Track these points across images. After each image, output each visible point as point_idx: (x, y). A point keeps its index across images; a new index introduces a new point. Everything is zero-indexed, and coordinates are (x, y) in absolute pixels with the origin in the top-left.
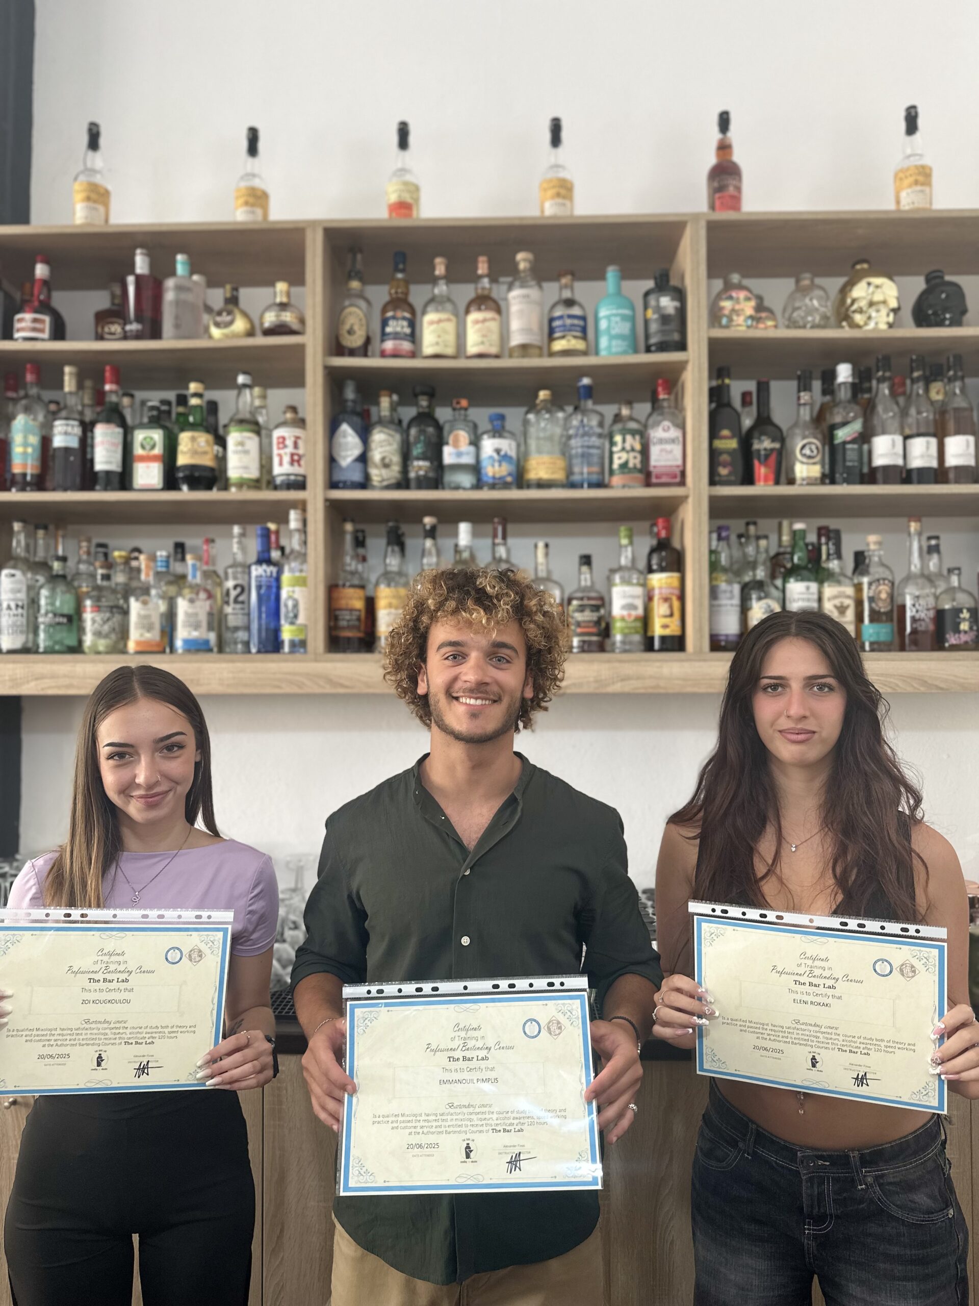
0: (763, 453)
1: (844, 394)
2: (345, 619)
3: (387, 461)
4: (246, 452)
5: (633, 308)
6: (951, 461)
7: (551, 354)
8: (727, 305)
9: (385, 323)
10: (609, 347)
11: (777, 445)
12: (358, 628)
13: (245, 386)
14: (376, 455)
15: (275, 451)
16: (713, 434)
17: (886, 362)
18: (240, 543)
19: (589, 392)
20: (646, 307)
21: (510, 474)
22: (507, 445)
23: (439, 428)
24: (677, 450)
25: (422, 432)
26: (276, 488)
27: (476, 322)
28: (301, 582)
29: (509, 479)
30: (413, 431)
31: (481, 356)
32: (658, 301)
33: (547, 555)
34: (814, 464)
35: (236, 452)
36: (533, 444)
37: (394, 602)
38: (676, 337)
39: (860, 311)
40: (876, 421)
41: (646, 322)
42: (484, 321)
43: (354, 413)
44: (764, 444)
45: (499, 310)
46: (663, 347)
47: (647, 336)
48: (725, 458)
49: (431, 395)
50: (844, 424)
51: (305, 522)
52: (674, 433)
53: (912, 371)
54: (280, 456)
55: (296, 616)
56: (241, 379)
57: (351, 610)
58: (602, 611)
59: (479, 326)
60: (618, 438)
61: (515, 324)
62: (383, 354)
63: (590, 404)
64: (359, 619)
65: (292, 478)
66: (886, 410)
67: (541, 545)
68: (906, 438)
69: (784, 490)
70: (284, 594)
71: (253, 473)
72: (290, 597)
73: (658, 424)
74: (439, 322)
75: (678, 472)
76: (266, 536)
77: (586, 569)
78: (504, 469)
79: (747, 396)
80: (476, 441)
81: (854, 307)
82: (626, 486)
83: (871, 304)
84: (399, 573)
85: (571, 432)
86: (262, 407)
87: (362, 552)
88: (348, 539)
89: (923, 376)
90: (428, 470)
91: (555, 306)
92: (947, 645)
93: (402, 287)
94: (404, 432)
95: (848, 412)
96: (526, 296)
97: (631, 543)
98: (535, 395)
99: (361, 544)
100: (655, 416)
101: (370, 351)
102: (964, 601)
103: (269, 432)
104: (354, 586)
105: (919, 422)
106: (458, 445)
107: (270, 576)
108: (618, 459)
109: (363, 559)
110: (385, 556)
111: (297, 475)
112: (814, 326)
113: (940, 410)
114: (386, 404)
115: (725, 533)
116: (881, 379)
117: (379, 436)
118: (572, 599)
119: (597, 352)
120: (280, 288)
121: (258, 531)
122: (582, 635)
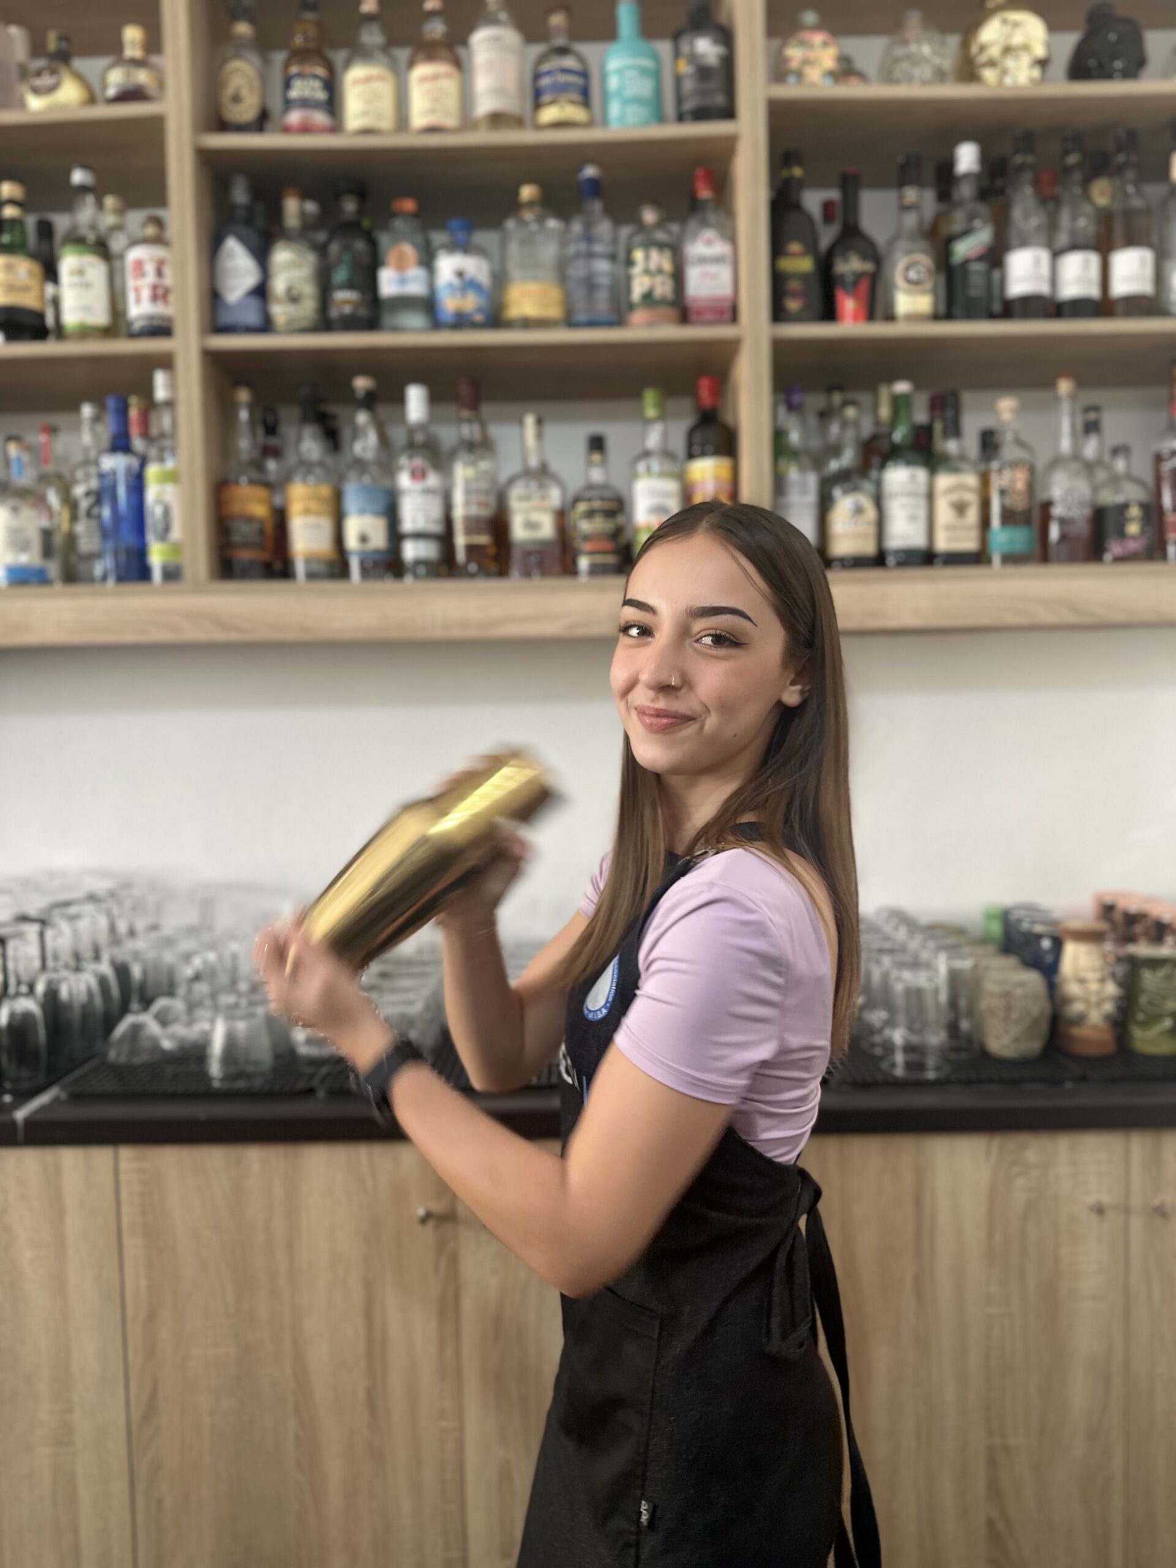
0: (850, 279)
1: (966, 191)
2: (242, 531)
3: (295, 292)
4: (87, 285)
5: (656, 58)
6: (1121, 287)
7: (538, 127)
8: (795, 53)
9: (287, 85)
10: (622, 117)
11: (868, 267)
12: (261, 546)
13: (83, 189)
14: (279, 284)
15: (131, 283)
16: (777, 249)
17: (1027, 140)
18: (92, 429)
19: (595, 188)
20: (677, 54)
21: (480, 310)
22: (475, 266)
23: (373, 245)
24: (725, 273)
25: (347, 248)
26: (133, 335)
27: (423, 80)
28: (172, 477)
29: (479, 318)
30: (334, 248)
31: (432, 130)
32: (692, 45)
33: (539, 436)
34: (923, 292)
35: (73, 286)
36: (515, 272)
37: (314, 506)
38: (720, 100)
39: (992, 63)
40: (1013, 238)
41: (678, 80)
42: (435, 77)
43: (249, 222)
44: (851, 265)
45: (459, 64)
46: (701, 114)
47: (679, 100)
48: (794, 285)
49: (362, 194)
50: (966, 233)
51: (173, 386)
52: (720, 248)
53: (1066, 153)
54: (137, 290)
55: (167, 528)
56: (78, 177)
57: (250, 519)
58: (620, 520)
59: (427, 86)
60: (639, 255)
61: (482, 83)
62: (286, 130)
63: (597, 206)
64: (261, 532)
65: (156, 323)
66: (1027, 217)
67: (530, 421)
68: (1056, 254)
69: (879, 329)
70: (152, 493)
71: (100, 317)
72: (159, 501)
73: (695, 236)
74: (368, 80)
75: (727, 305)
76: (123, 411)
77: (596, 457)
78: (471, 303)
79: (828, 208)
80: (428, 261)
81: (983, 58)
82: (651, 324)
83: (1007, 50)
84: (321, 464)
85: (572, 249)
86: (118, 228)
87: (273, 441)
88: (244, 415)
89: (1079, 165)
90: (356, 305)
91: (542, 59)
92: (1108, 557)
93: (312, 32)
94: (321, 250)
95: (971, 217)
96: (496, 39)
97: (663, 417)
98: (516, 193)
99: (271, 430)
100: (693, 224)
101: (269, 125)
102: (1132, 493)
103: (121, 257)
104: (252, 482)
105: (1073, 233)
106: (401, 267)
107: (129, 470)
108: (639, 287)
109: (275, 453)
110: (299, 439)
111: (163, 318)
112: (924, 82)
113: (1105, 219)
114: (293, 208)
115: (797, 398)
116: (1021, 168)
117: (282, 256)
118: (576, 500)
119: (605, 122)
120: (132, 35)
121: (111, 403)
122: (592, 553)
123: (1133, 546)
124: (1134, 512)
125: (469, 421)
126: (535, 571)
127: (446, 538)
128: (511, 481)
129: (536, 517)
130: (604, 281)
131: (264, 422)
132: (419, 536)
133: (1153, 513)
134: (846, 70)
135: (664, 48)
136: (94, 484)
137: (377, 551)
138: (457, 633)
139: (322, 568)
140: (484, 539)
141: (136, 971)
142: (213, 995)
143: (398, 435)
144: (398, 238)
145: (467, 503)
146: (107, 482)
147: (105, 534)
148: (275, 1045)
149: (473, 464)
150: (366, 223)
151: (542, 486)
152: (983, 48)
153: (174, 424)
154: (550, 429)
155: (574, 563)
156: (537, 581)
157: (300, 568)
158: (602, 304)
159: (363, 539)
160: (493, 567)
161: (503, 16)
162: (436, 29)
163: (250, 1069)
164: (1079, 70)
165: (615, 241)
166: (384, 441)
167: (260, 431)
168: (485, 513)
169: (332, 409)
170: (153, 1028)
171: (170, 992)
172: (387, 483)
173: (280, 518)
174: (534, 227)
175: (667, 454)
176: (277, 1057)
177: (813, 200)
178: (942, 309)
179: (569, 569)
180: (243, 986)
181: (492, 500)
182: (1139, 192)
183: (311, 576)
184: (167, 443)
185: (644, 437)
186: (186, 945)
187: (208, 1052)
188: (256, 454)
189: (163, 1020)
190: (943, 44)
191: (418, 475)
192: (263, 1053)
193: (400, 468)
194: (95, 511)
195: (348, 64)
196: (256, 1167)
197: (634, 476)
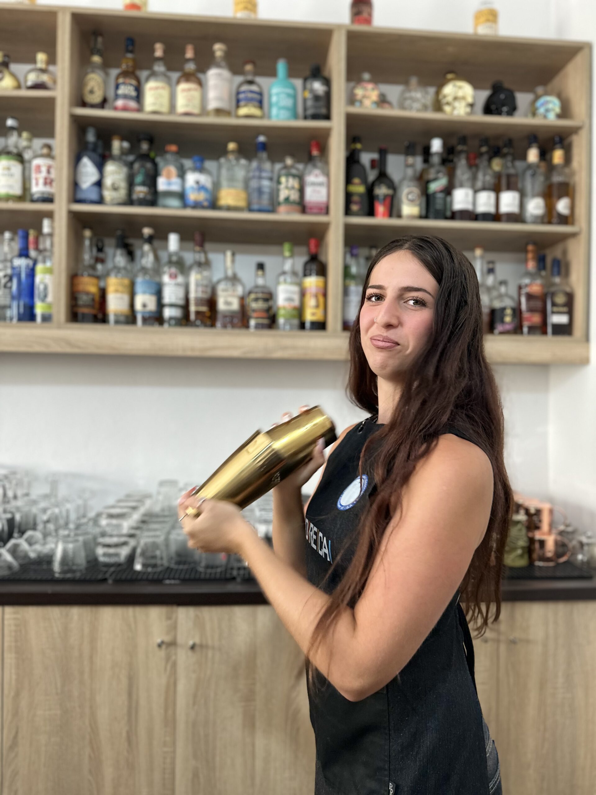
0: (381, 197)
1: (436, 160)
2: (83, 299)
3: (116, 186)
4: (12, 175)
5: (294, 88)
6: (504, 209)
7: (238, 117)
8: (359, 92)
9: (117, 87)
10: (277, 115)
11: (390, 192)
12: (93, 307)
13: (12, 128)
14: (108, 181)
15: (34, 175)
16: (348, 181)
17: (463, 140)
18: (9, 245)
19: (264, 147)
20: (305, 88)
21: (206, 200)
22: (204, 179)
23: (155, 165)
24: (323, 191)
25: (142, 166)
26: (33, 201)
27: (184, 90)
28: (50, 271)
29: (206, 204)
30: (136, 166)
31: (187, 114)
32: (311, 84)
33: (233, 261)
34: (415, 205)
35: (4, 175)
36: (224, 183)
37: (120, 288)
38: (323, 111)
39: (448, 104)
40: (457, 182)
41: (305, 100)
42: (189, 90)
43: (94, 150)
44: (382, 191)
45: (200, 83)
46: (315, 117)
47: (305, 109)
48: (355, 198)
49: (151, 140)
50: (435, 179)
51: (52, 227)
52: (322, 179)
53: (481, 146)
54: (37, 180)
55: (45, 296)
56: (10, 122)
57: (88, 293)
58: (270, 303)
59: (185, 94)
60: (283, 180)
61: (212, 94)
62: (116, 109)
63: (264, 155)
64: (93, 300)
65: (45, 196)
66: (463, 174)
67: (229, 254)
68: (476, 191)
69: (394, 222)
70: (38, 278)
71: (17, 191)
72: (42, 282)
73: (310, 173)
74: (157, 88)
75: (324, 206)
76: (26, 237)
77: (260, 273)
78: (201, 197)
79: (373, 163)
80: (182, 175)
81: (444, 101)
82: (288, 213)
83: (456, 99)
84: (125, 268)
85: (251, 174)
86: (29, 147)
87: (101, 255)
88: (87, 243)
89: (487, 152)
90: (146, 194)
91: (241, 85)
92: (496, 331)
93: (130, 63)
94: (130, 165)
95: (438, 172)
96: (219, 75)
97: (292, 256)
98: (226, 146)
99: (100, 250)
100: (310, 167)
101: (107, 105)
102: (508, 303)
103: (30, 162)
104: (90, 275)
105: (484, 182)
106: (169, 177)
107: (27, 266)
108: (283, 195)
109: (102, 261)
110: (114, 256)
111: (49, 194)
112: (418, 110)
113: (498, 176)
114: (117, 145)
115: (355, 251)
116: (461, 152)
117: (111, 168)
118: (250, 293)
119: (269, 117)
120: (41, 57)
121: (20, 233)
122: (257, 318)
123: (508, 327)
124: (509, 311)
125: (199, 252)
126: (229, 325)
127: (185, 307)
128: (219, 282)
129: (230, 299)
130: (266, 190)
131: (97, 246)
132: (172, 305)
133: (517, 312)
134: (383, 101)
135: (298, 83)
136: (9, 271)
137: (150, 312)
138: (189, 353)
139: (122, 319)
140: (204, 309)
141: (18, 517)
142: (56, 530)
143: (164, 256)
144: (167, 163)
145: (196, 291)
146: (16, 271)
147: (13, 298)
148: (87, 556)
149: (200, 273)
150: (152, 154)
151: (233, 285)
152: (445, 97)
153: (52, 245)
154: (238, 257)
155: (248, 322)
156: (229, 330)
157: (112, 318)
158: (265, 201)
159: (144, 306)
160: (209, 322)
161: (223, 64)
162: (191, 67)
163: (74, 568)
164: (488, 110)
165: (272, 171)
166: (157, 258)
167: (95, 250)
168: (206, 296)
169: (131, 241)
170: (24, 545)
171: (34, 528)
172: (157, 279)
173: (103, 293)
174: (234, 162)
175: (294, 273)
176: (88, 562)
177: (366, 158)
178: (424, 213)
179: (246, 325)
180: (72, 526)
181: (209, 290)
182: (514, 166)
183: (117, 322)
184: (47, 254)
185: (283, 264)
186: (43, 505)
187: (54, 559)
188: (92, 262)
189: (30, 542)
190: (427, 93)
191: (173, 276)
192: (81, 560)
193: (164, 273)
194: (9, 285)
195: (147, 79)
196: (76, 617)
197: (278, 283)
